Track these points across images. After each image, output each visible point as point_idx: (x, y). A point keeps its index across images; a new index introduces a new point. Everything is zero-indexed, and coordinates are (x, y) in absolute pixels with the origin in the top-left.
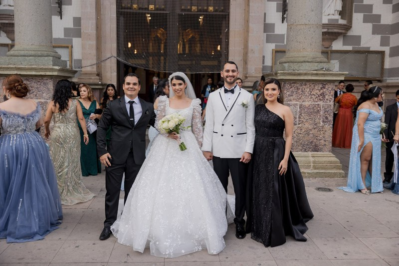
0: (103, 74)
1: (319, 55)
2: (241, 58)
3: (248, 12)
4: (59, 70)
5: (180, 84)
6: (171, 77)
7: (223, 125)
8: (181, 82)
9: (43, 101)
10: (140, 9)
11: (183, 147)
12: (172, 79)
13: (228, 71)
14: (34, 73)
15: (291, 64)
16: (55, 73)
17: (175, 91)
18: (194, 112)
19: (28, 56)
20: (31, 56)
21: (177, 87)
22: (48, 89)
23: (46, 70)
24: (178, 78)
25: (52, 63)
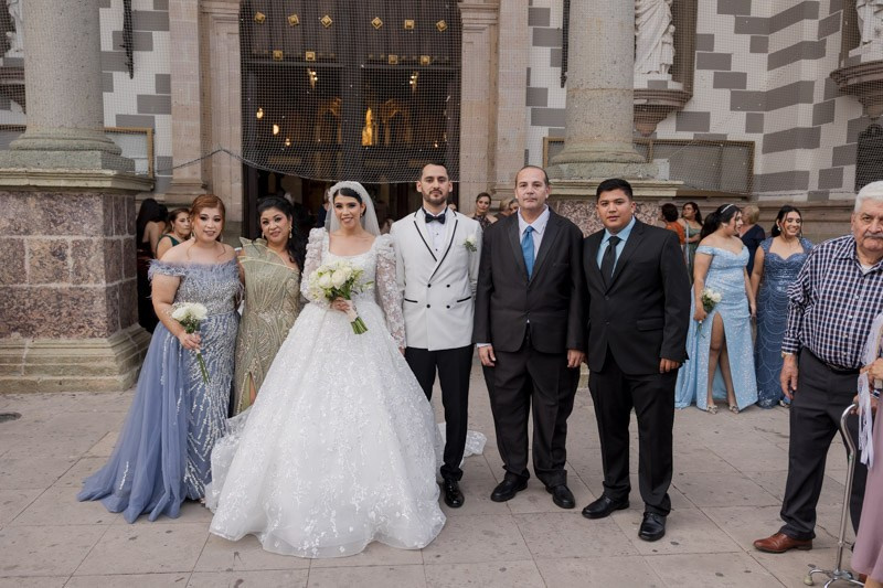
0: (216, 185)
1: (629, 148)
2: (484, 154)
3: (497, 65)
4: (115, 178)
5: (351, 205)
6: (333, 189)
7: (429, 286)
8: (353, 200)
9: (83, 238)
10: (287, 58)
11: (359, 327)
12: (335, 194)
13: (430, 179)
14: (63, 183)
15: (575, 166)
16: (108, 184)
17: (341, 218)
18: (378, 262)
19: (50, 149)
20: (58, 149)
21: (345, 210)
22: (94, 216)
23: (88, 177)
24: (348, 192)
25: (100, 163)
